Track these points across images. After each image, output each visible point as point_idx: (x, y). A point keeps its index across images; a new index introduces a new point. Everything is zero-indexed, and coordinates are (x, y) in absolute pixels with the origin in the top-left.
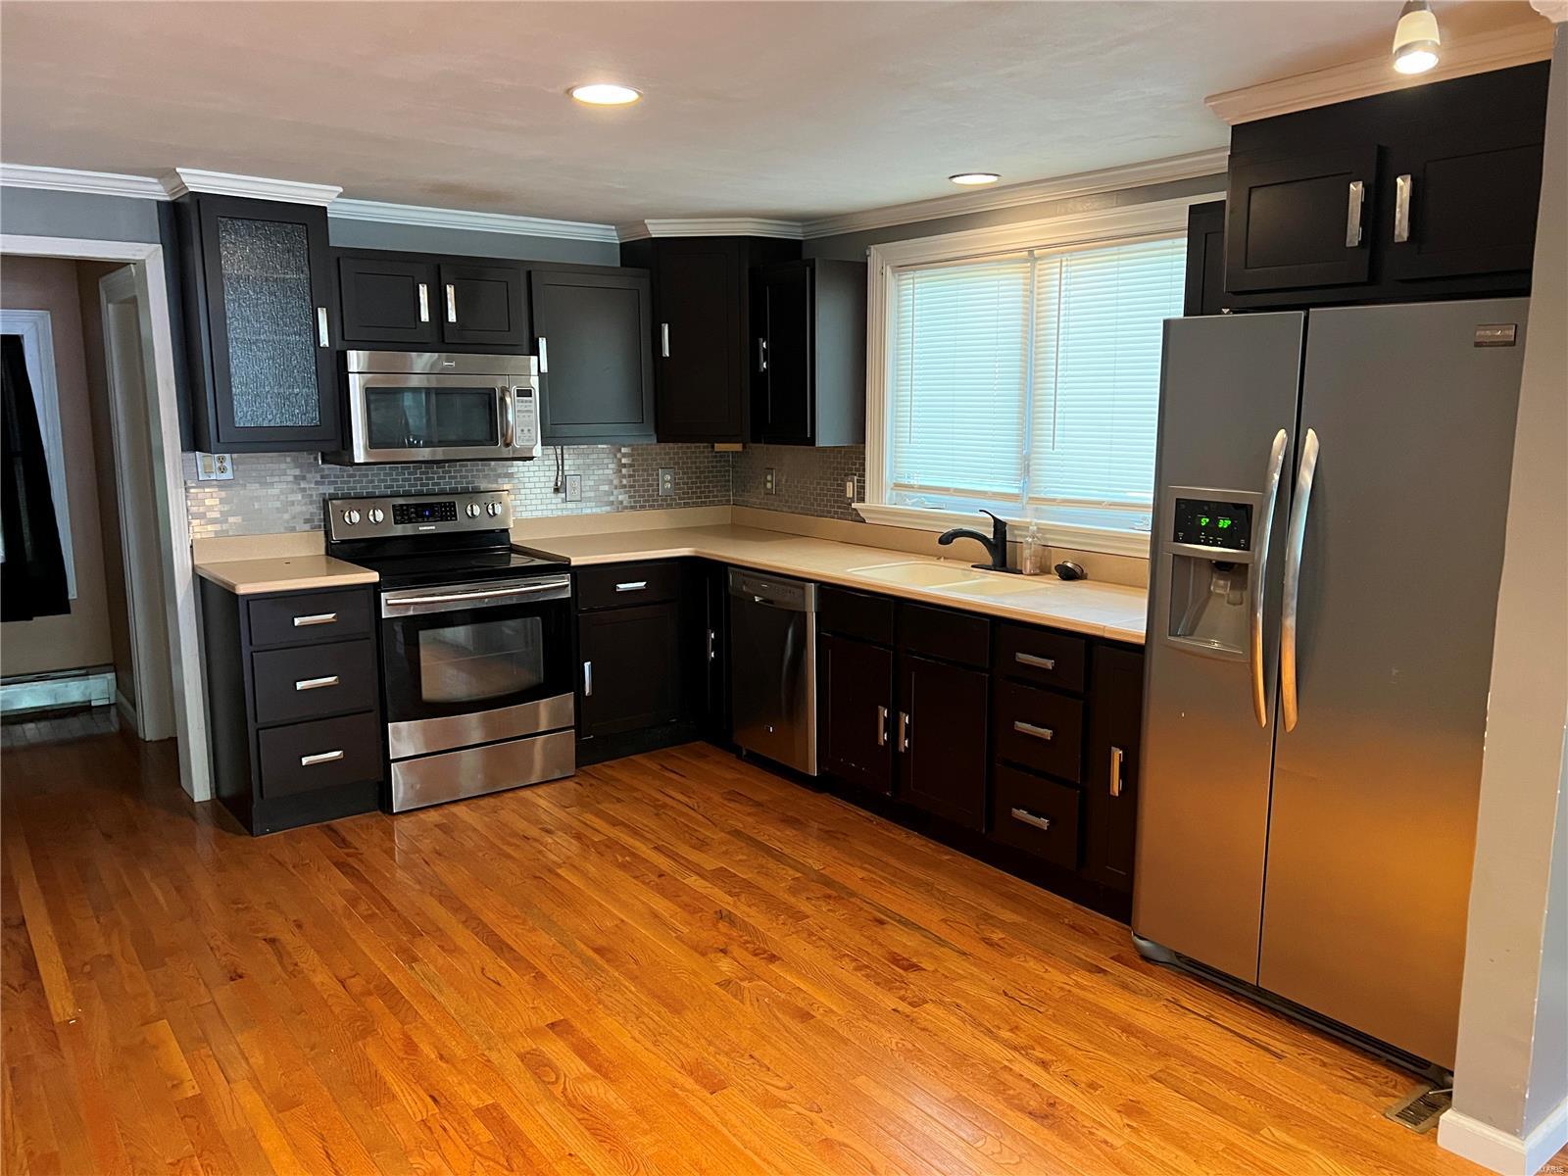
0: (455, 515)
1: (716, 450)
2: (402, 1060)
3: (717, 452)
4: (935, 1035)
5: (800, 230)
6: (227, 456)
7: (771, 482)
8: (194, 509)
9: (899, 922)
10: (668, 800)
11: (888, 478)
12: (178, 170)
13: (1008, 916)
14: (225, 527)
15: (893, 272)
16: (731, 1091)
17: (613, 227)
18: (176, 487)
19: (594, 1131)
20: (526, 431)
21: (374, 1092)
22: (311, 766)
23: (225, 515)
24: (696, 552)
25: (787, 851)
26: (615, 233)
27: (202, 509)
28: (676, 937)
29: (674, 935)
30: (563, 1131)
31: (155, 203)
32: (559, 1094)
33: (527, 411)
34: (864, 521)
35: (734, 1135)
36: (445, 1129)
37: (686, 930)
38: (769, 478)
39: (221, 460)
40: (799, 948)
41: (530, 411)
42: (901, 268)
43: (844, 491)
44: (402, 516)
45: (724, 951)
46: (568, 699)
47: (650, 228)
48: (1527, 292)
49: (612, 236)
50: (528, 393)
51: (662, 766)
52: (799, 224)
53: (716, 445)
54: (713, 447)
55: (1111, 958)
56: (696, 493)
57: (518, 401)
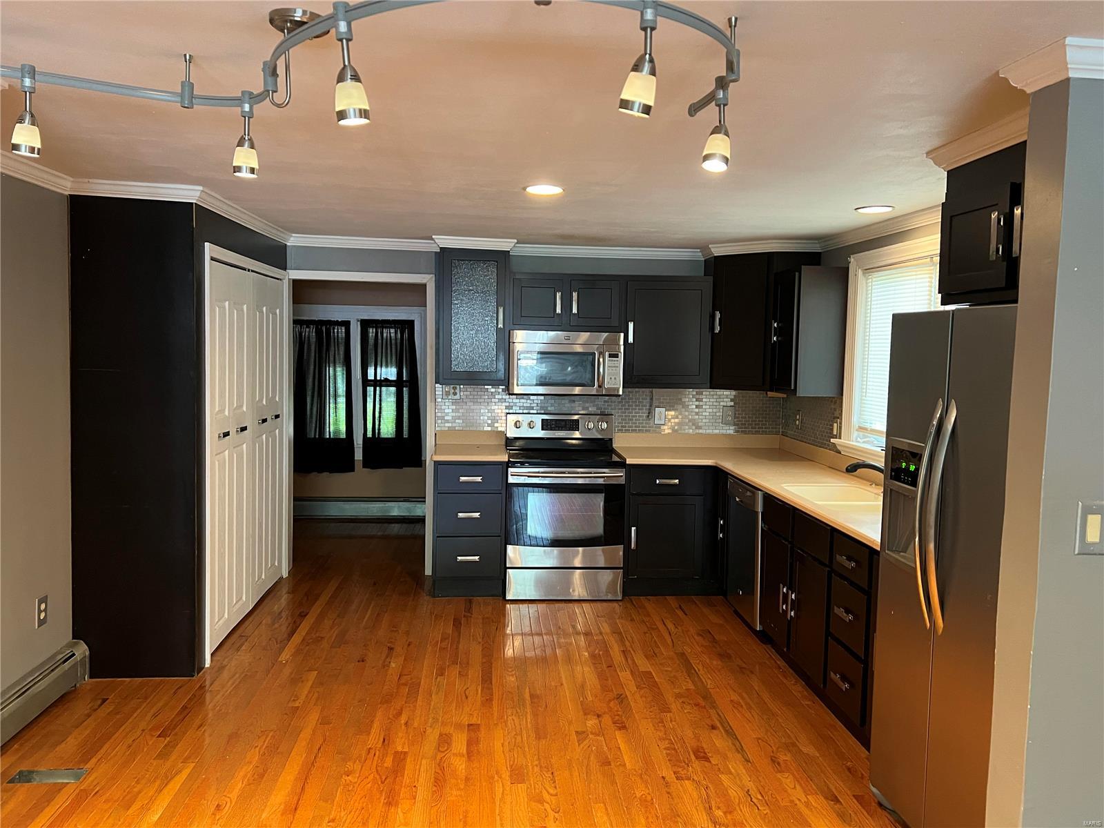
0: (578, 428)
1: (769, 396)
2: (389, 718)
3: (770, 397)
4: (673, 798)
5: (818, 245)
6: (458, 387)
7: (799, 420)
8: (439, 414)
9: (726, 731)
10: (661, 627)
11: (855, 421)
12: (433, 237)
13: (808, 749)
14: (454, 425)
15: (864, 273)
16: (522, 787)
17: (699, 250)
18: (431, 402)
19: (437, 780)
20: (613, 379)
21: (365, 729)
22: (462, 562)
23: (454, 418)
24: (716, 463)
25: (701, 672)
26: (700, 254)
27: (443, 415)
28: (581, 702)
29: (581, 699)
30: (423, 775)
31: (434, 254)
32: (438, 758)
33: (614, 367)
34: (840, 453)
35: (500, 807)
36: (375, 755)
37: (590, 698)
38: (798, 417)
39: (455, 388)
40: (646, 728)
41: (617, 367)
42: (868, 270)
43: (832, 429)
44: (547, 426)
45: (599, 716)
46: (620, 549)
47: (712, 250)
48: (1016, 301)
49: (699, 256)
50: (616, 356)
51: (680, 606)
52: (817, 242)
53: (768, 393)
54: (767, 394)
55: (854, 796)
56: (759, 424)
57: (609, 360)
